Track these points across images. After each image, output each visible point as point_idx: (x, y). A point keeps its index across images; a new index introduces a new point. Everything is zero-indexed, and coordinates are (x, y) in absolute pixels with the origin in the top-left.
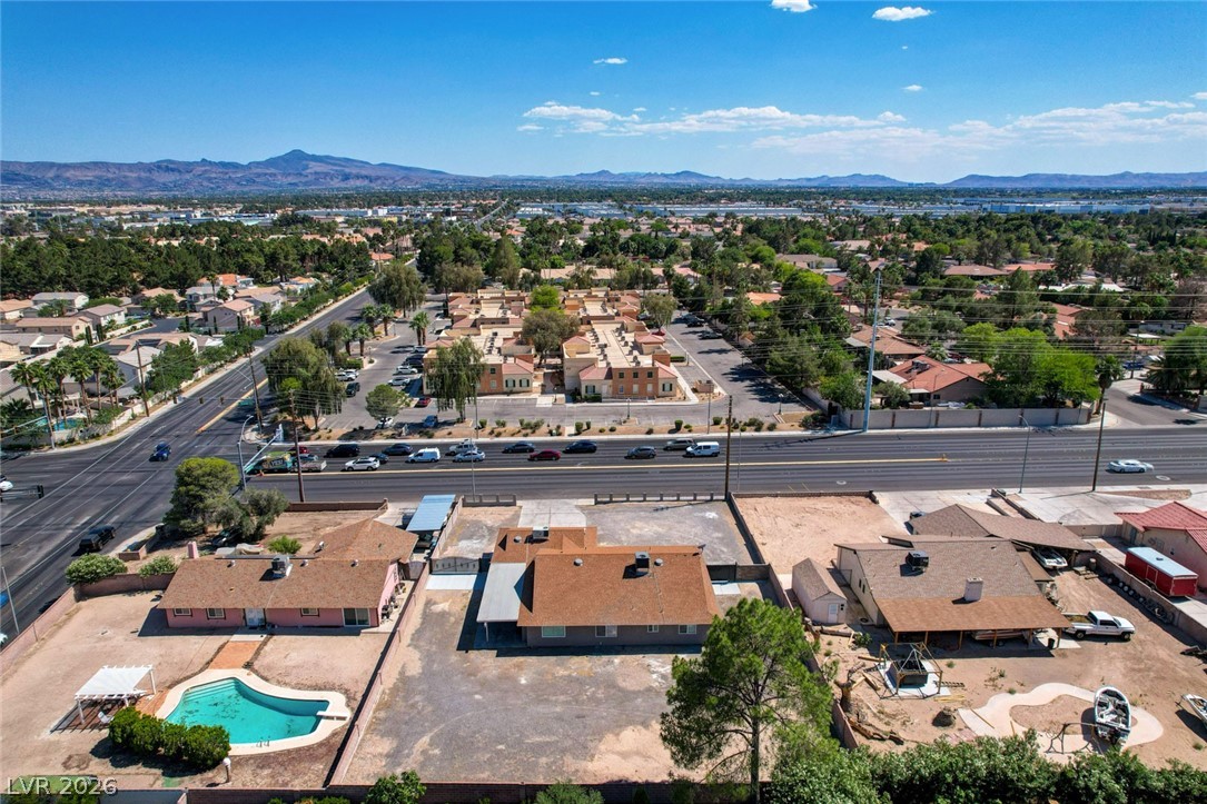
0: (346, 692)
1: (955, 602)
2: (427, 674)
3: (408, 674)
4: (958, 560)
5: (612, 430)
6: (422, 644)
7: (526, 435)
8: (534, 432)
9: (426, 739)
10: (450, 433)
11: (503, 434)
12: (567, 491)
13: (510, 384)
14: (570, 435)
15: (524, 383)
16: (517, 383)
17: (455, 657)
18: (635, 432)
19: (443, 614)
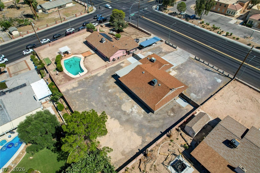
0: (88, 71)
1: (229, 166)
2: (100, 77)
3: (98, 75)
4: (255, 158)
5: (237, 39)
6: (108, 71)
7: (210, 30)
8: (214, 30)
9: (81, 89)
10: (192, 22)
11: (205, 27)
12: (195, 51)
13: (229, 12)
14: (223, 35)
15: (233, 13)
16: (231, 13)
17: (109, 77)
18: (244, 43)
19: (121, 66)
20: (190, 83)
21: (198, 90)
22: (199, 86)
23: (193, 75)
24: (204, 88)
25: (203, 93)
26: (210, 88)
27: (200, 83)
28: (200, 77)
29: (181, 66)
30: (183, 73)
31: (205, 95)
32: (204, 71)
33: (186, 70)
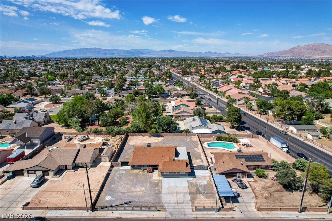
2: (193, 148)
3: (197, 148)
9: (188, 141)
17: (190, 151)
20: (133, 179)
21: (122, 177)
22: (124, 181)
23: (137, 188)
24: (118, 182)
25: (116, 178)
26: (113, 186)
27: (124, 184)
28: (130, 189)
29: (159, 189)
30: (149, 184)
31: (114, 177)
32: (131, 199)
33: (149, 188)
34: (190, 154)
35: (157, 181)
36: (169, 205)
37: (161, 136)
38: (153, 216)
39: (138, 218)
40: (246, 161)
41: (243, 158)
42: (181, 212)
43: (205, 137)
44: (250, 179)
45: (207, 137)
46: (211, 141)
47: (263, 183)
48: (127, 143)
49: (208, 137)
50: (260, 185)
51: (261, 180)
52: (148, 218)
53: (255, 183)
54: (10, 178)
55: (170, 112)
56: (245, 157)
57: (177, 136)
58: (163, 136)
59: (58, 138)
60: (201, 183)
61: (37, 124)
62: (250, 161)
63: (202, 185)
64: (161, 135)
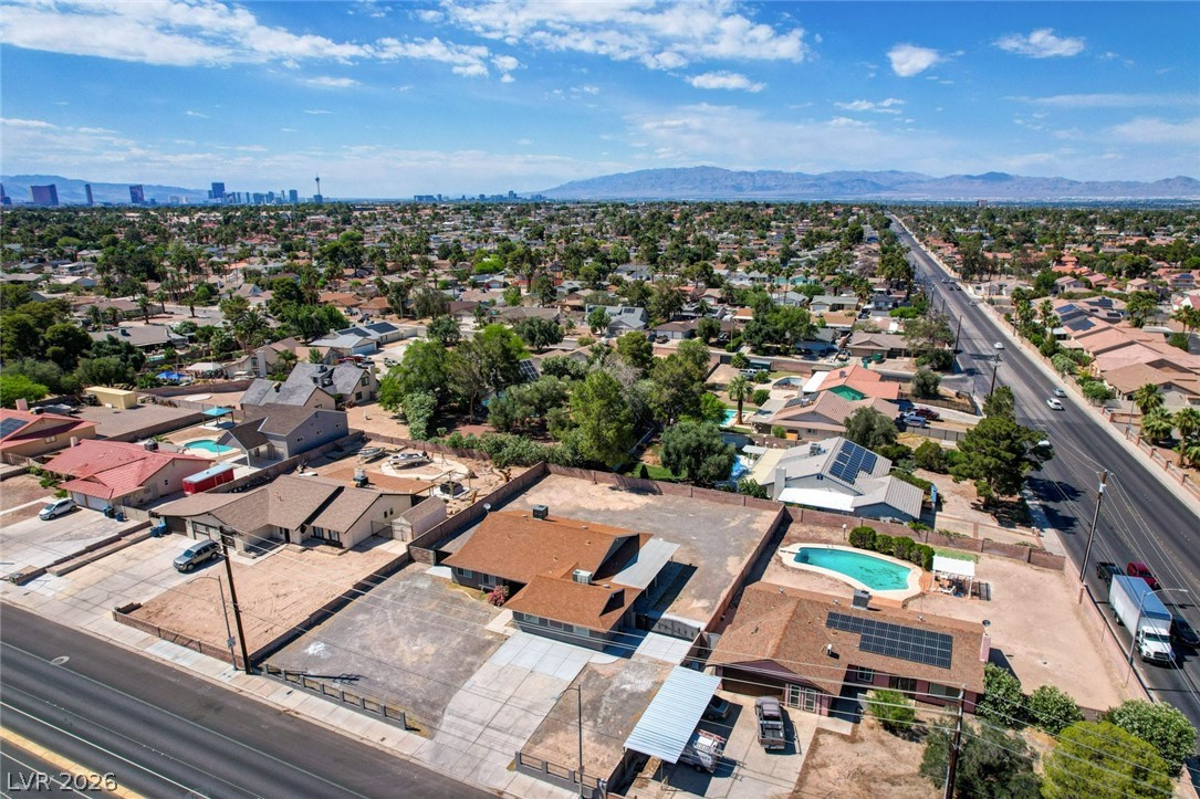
0: (783, 565)
2: (725, 556)
3: (738, 558)
6: (724, 576)
9: (732, 524)
17: (700, 563)
19: (699, 597)
20: (432, 610)
21: (407, 599)
22: (402, 611)
23: (418, 641)
24: (384, 608)
25: (388, 597)
26: (360, 617)
27: (394, 620)
28: (393, 639)
29: (472, 664)
30: (459, 639)
32: (368, 671)
33: (447, 652)
34: (696, 573)
35: (490, 637)
36: (459, 721)
37: (654, 492)
38: (383, 739)
39: (337, 731)
40: (863, 647)
41: (855, 629)
42: (473, 757)
43: (818, 523)
44: (836, 724)
45: (824, 525)
46: (827, 542)
47: (881, 755)
48: (523, 496)
49: (830, 526)
50: (860, 760)
51: (882, 742)
52: (364, 742)
53: (844, 744)
54: (157, 533)
55: (769, 412)
56: (866, 630)
57: (711, 500)
58: (661, 493)
59: (347, 450)
60: (630, 683)
61: (333, 401)
62: (877, 650)
63: (624, 690)
64: (655, 487)
